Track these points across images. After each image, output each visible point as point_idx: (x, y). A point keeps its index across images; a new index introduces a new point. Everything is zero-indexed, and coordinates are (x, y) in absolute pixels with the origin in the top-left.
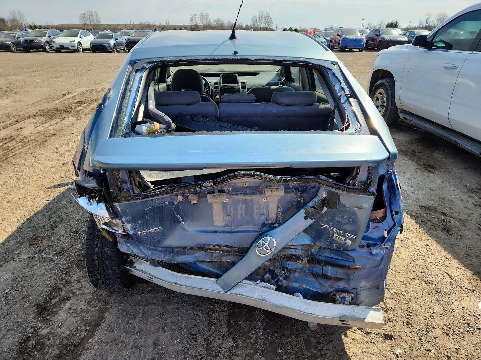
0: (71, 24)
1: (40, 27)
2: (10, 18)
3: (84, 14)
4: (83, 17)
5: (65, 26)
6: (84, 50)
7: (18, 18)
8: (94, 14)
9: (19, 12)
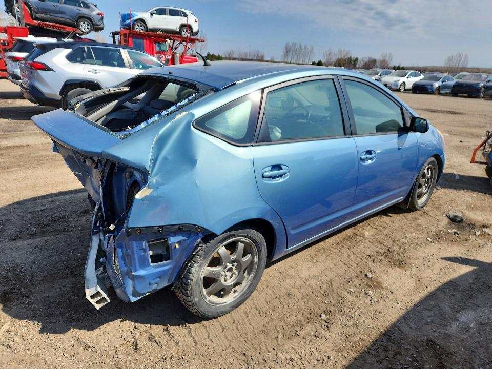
0: (436, 67)
1: (403, 68)
2: (381, 59)
3: (452, 56)
4: (450, 59)
5: (429, 68)
6: (405, 90)
7: (387, 59)
8: (464, 57)
9: (390, 54)
